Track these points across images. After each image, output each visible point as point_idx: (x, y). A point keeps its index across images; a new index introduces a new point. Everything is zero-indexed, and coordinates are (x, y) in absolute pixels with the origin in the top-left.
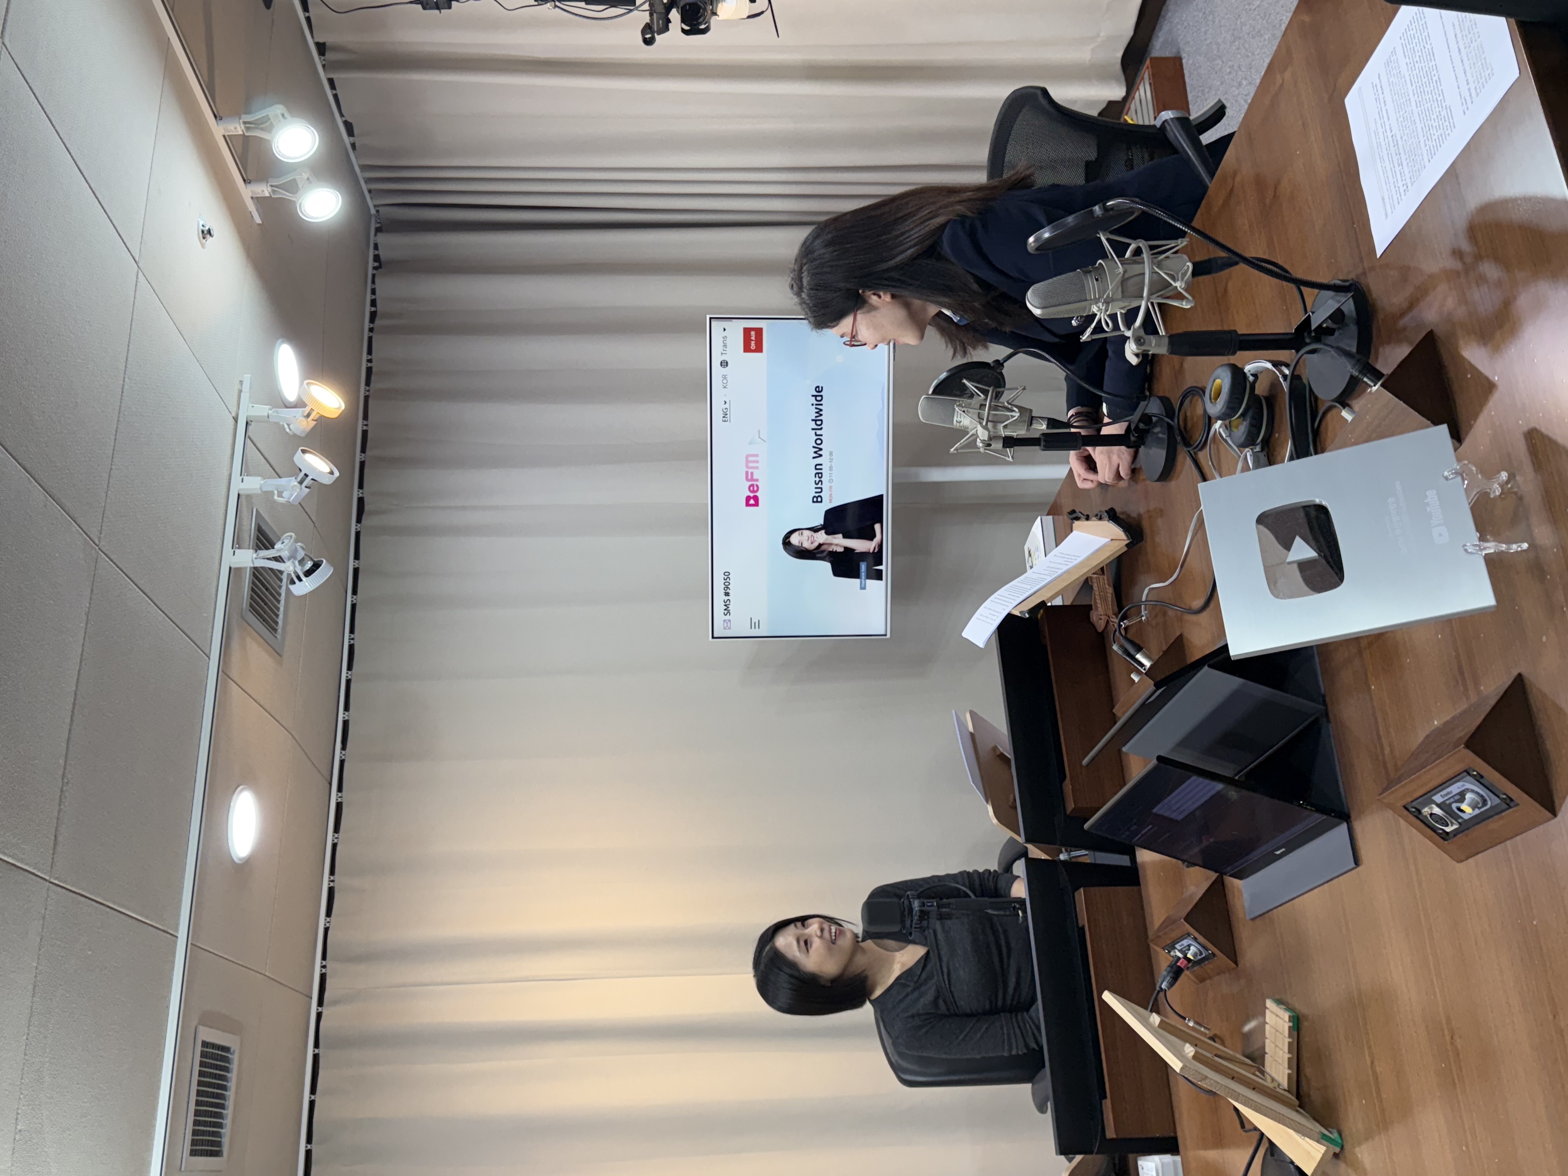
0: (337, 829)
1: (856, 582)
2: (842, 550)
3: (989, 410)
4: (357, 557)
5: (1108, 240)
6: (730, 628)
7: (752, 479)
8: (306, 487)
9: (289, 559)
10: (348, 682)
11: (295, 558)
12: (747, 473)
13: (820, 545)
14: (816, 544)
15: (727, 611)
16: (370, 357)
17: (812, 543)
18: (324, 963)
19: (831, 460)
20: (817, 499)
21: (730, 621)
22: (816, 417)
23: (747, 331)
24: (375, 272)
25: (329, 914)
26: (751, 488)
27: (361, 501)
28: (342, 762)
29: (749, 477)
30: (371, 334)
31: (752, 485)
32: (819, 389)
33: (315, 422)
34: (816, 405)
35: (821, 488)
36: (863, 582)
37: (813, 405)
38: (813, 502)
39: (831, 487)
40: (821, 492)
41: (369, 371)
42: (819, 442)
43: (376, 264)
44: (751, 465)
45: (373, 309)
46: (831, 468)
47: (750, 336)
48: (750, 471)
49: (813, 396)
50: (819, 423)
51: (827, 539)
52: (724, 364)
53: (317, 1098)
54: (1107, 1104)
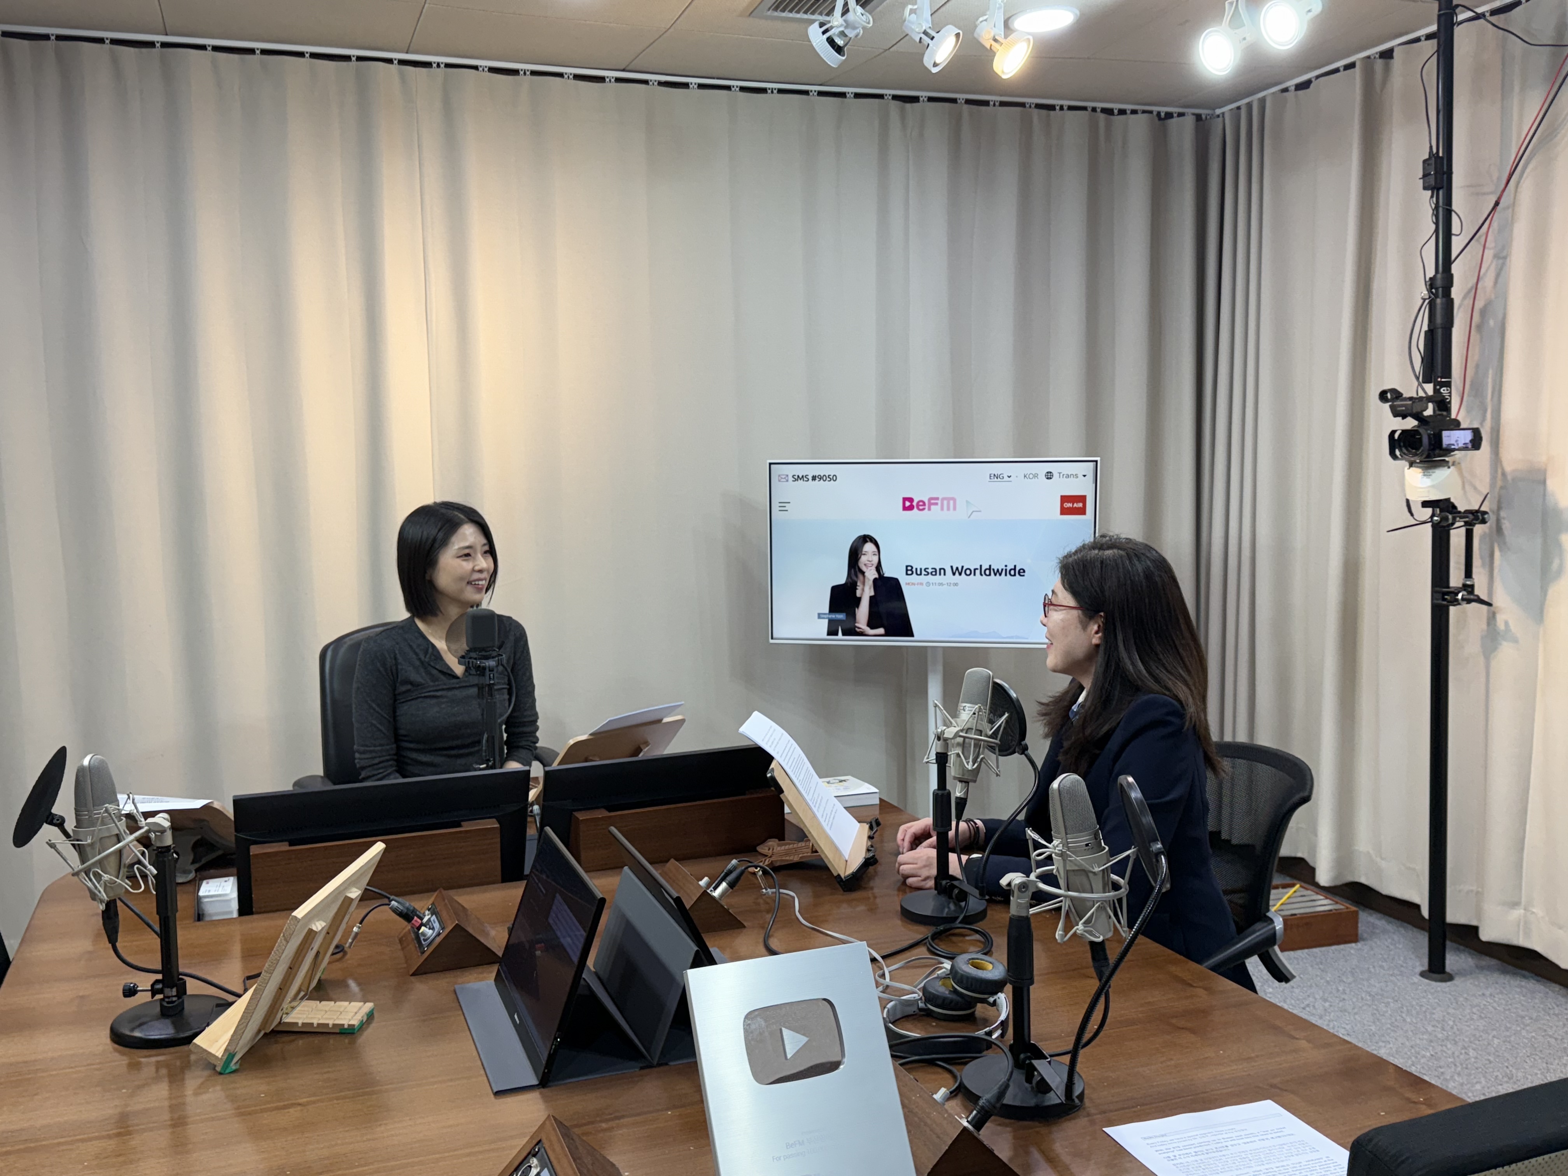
0: (577, 77)
1: (826, 609)
2: (858, 594)
3: (975, 739)
4: (857, 96)
5: (1128, 857)
6: (779, 481)
7: (930, 504)
8: (921, 38)
9: (845, 21)
10: (728, 88)
11: (846, 27)
12: (937, 499)
13: (863, 573)
14: (864, 568)
15: (797, 478)
16: (1065, 108)
17: (865, 565)
18: (442, 66)
19: (949, 584)
20: (909, 570)
21: (787, 481)
22: (994, 570)
23: (1082, 499)
24: (1155, 113)
25: (492, 70)
26: (921, 503)
27: (915, 99)
28: (646, 82)
29: (933, 501)
30: (1089, 109)
31: (924, 504)
32: (1022, 572)
33: (989, 48)
34: (1006, 570)
35: (921, 574)
36: (825, 616)
37: (1006, 566)
38: (907, 566)
39: (921, 584)
40: (917, 574)
41: (1051, 108)
42: (968, 572)
43: (1163, 115)
44: (945, 502)
45: (1116, 112)
46: (941, 584)
47: (1077, 502)
48: (939, 502)
49: (1015, 566)
50: (987, 572)
51: (869, 580)
52: (1049, 476)
53: (307, 60)
54: (284, 847)
